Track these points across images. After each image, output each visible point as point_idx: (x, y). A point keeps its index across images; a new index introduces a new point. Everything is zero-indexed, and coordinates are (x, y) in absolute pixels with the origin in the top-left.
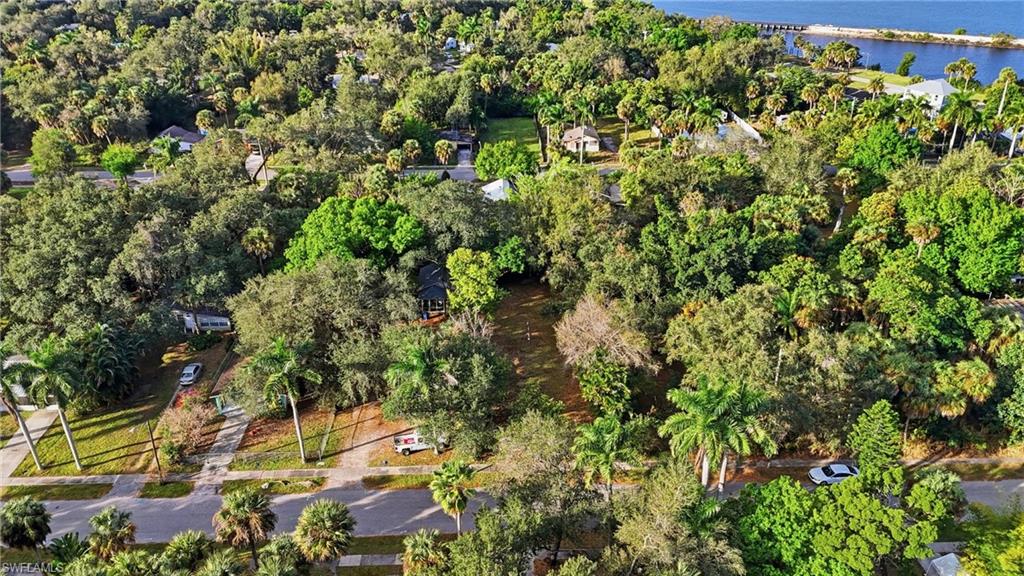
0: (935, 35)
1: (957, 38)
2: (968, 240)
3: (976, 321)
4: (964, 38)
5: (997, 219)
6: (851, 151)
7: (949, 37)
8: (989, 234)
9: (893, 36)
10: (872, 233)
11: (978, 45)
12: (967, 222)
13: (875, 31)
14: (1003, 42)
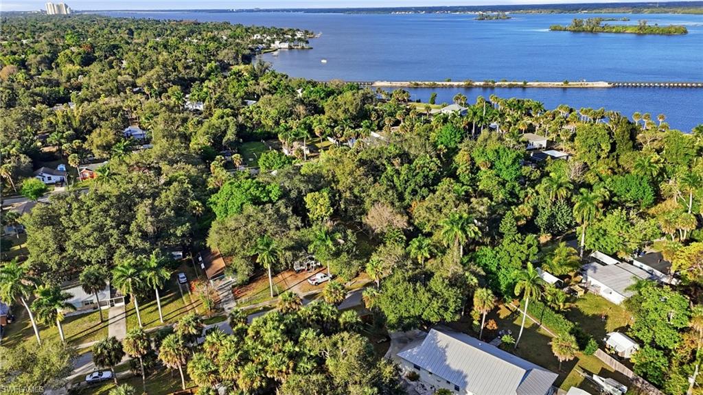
0: (438, 83)
1: (448, 83)
2: (502, 166)
3: (519, 191)
4: (451, 83)
5: (510, 156)
6: (436, 139)
7: (444, 83)
8: (509, 162)
9: (418, 84)
10: (465, 169)
11: (458, 87)
12: (499, 159)
13: (408, 83)
14: (469, 84)
